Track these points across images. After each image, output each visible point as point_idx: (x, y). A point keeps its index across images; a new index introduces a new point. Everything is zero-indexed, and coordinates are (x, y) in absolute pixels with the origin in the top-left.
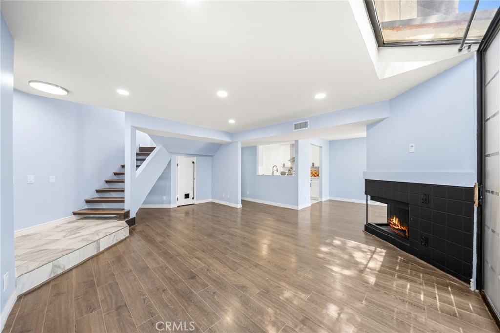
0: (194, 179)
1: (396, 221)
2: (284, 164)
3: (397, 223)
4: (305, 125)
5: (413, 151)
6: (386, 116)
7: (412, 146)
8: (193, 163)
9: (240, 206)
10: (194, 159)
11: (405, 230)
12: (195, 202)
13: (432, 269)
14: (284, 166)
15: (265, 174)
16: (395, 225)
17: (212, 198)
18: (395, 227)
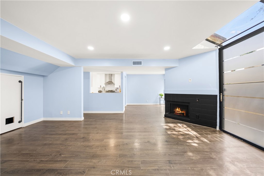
0: (22, 100)
1: (178, 109)
2: (101, 86)
3: (179, 110)
4: (140, 63)
5: (191, 81)
6: (177, 66)
7: (190, 80)
8: (20, 82)
9: (82, 119)
10: (22, 78)
11: (184, 113)
12: (23, 125)
13: (202, 127)
14: (101, 87)
15: (94, 92)
16: (178, 111)
17: (44, 117)
18: (178, 112)
